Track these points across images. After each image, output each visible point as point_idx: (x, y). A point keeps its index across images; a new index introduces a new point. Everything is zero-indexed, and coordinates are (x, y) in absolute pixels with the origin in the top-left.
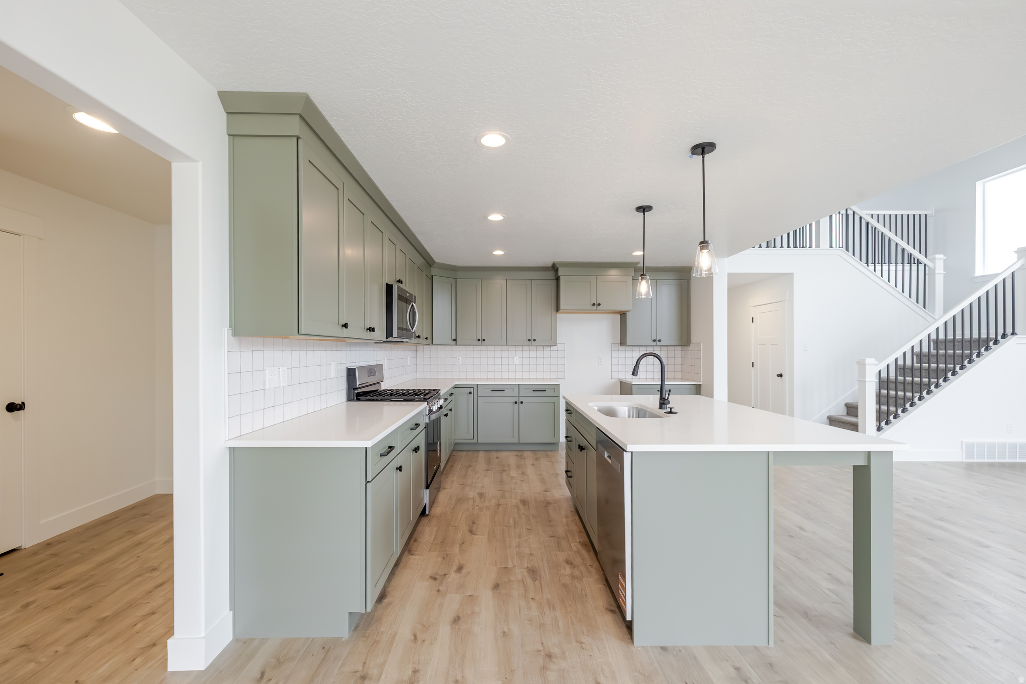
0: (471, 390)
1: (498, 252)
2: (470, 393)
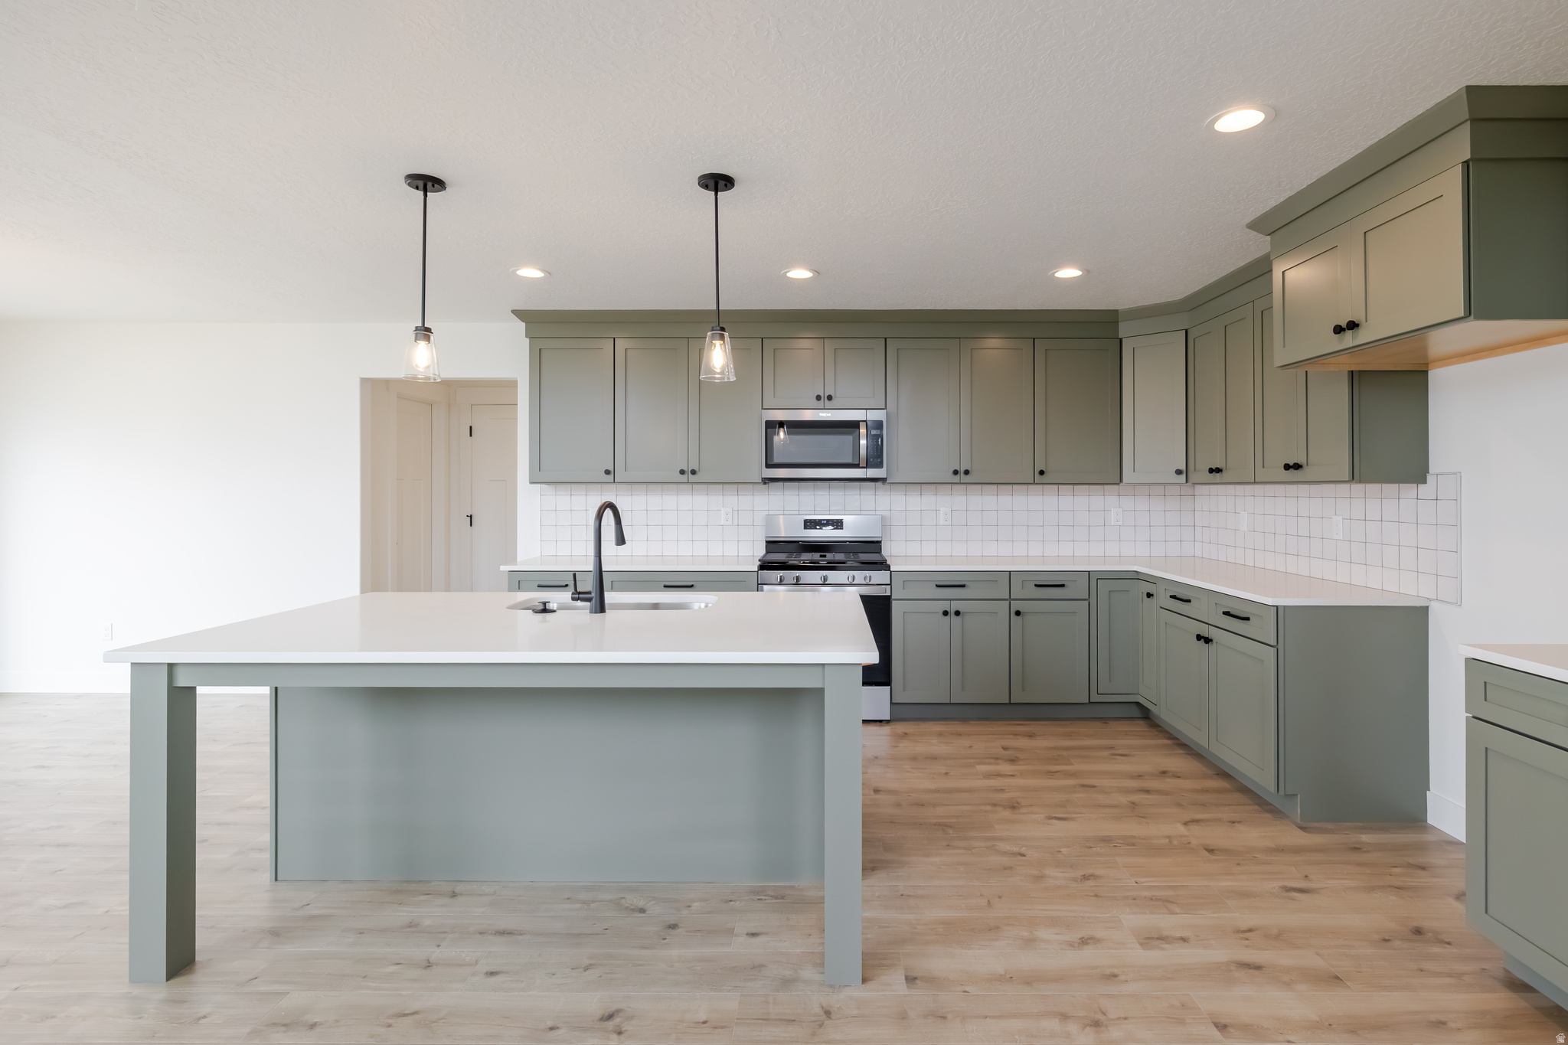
2: (1149, 595)
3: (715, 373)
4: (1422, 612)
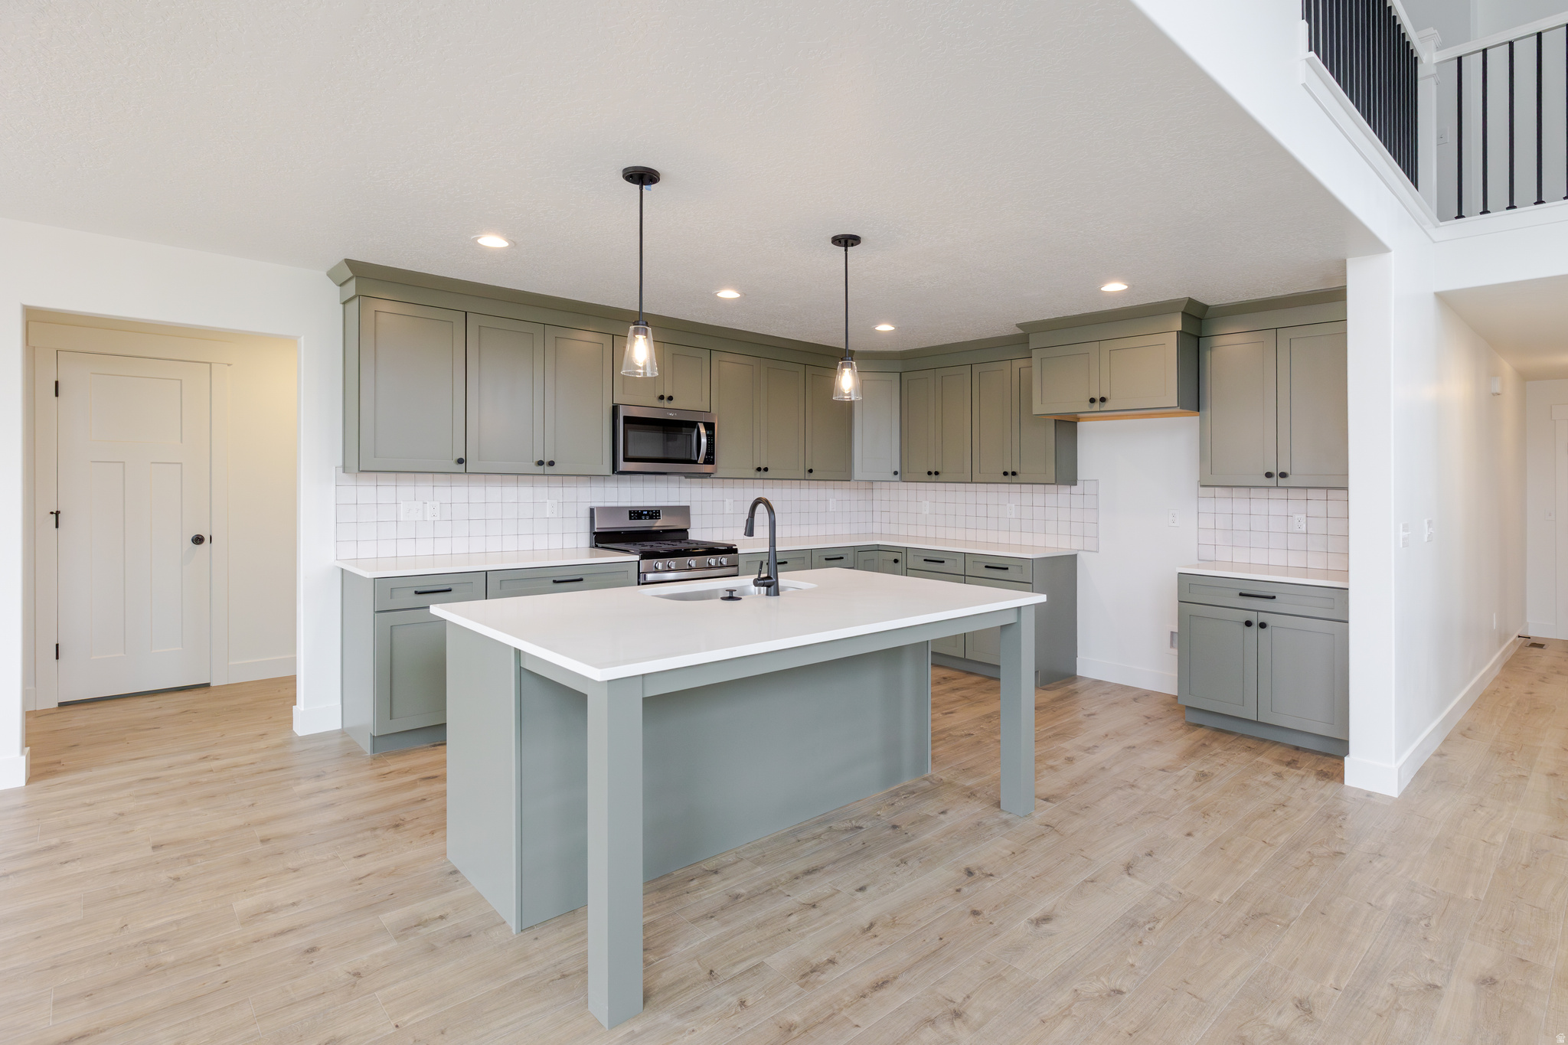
0: (897, 556)
1: (885, 328)
2: (896, 561)
3: (844, 394)
4: (1073, 558)
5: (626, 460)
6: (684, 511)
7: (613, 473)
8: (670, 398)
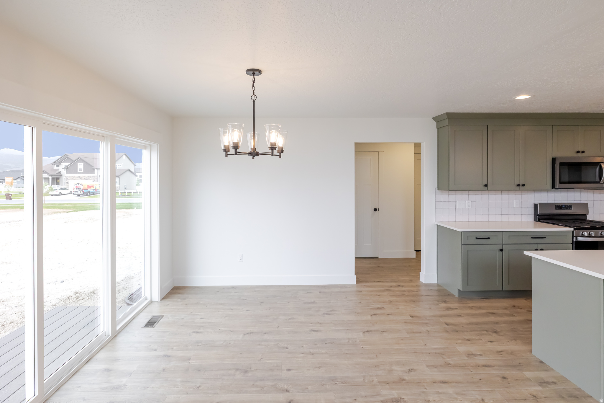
5: (561, 182)
6: (586, 205)
7: (552, 188)
8: (583, 152)
